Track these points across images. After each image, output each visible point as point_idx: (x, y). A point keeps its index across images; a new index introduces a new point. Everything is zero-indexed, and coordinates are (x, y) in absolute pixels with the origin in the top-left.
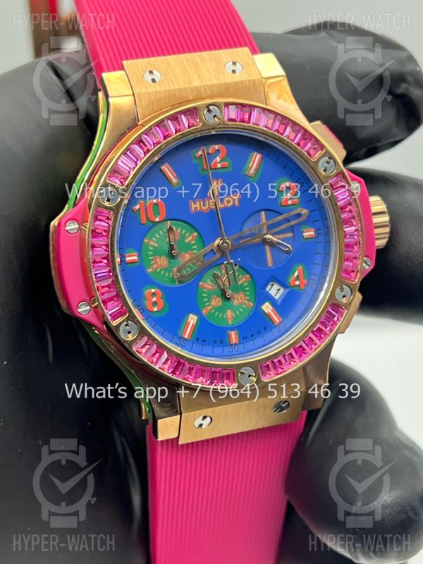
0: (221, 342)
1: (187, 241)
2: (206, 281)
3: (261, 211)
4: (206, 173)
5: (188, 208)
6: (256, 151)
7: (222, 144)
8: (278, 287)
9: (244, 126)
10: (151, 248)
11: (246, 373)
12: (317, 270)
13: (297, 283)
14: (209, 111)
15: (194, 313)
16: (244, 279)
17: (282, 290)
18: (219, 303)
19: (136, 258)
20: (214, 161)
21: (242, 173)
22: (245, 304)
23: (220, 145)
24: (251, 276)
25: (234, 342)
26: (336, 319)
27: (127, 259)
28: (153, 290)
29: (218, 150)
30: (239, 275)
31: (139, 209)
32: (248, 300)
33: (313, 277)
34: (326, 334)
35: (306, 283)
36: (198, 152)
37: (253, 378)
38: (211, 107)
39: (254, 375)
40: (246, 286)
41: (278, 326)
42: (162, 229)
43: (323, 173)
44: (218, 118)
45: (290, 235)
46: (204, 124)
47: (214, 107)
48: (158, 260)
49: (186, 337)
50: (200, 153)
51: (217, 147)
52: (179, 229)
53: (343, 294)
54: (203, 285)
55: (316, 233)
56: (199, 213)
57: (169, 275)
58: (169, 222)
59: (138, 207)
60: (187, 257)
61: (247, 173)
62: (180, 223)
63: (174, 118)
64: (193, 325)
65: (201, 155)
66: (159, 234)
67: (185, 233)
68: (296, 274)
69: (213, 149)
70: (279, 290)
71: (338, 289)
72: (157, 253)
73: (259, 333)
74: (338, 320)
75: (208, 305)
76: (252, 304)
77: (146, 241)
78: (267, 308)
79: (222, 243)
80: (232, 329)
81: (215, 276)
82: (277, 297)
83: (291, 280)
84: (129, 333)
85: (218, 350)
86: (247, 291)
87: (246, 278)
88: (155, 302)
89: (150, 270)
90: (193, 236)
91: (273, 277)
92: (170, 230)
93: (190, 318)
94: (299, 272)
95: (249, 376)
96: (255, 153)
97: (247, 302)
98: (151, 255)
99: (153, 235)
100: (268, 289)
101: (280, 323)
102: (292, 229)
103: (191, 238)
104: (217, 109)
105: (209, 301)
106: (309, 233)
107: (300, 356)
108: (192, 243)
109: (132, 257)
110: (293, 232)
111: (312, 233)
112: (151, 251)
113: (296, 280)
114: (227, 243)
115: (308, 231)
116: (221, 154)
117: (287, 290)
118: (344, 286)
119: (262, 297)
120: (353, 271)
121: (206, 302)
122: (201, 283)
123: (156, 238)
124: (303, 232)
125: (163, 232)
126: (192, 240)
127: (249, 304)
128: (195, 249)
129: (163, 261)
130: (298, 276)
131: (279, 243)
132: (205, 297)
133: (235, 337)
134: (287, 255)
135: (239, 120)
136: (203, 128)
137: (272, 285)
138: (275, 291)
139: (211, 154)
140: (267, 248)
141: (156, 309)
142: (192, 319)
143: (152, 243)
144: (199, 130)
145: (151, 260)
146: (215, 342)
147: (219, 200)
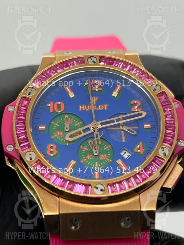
0: (90, 177)
1: (76, 125)
5: (78, 108)
8: (129, 154)
11: (99, 188)
13: (139, 151)
18: (91, 158)
19: (44, 128)
22: (107, 160)
24: (111, 146)
25: (97, 178)
27: (40, 128)
28: (52, 145)
30: (104, 145)
32: (108, 158)
33: (149, 149)
35: (144, 151)
38: (92, 57)
39: (104, 190)
40: (108, 151)
48: (58, 133)
52: (72, 119)
53: (164, 152)
54: (83, 148)
55: (152, 128)
58: (66, 115)
59: (49, 105)
62: (73, 115)
64: (73, 165)
66: (60, 120)
67: (75, 121)
68: (138, 146)
70: (129, 156)
71: (160, 150)
72: (58, 129)
73: (114, 175)
75: (84, 158)
76: (111, 160)
77: (52, 122)
78: (119, 162)
83: (135, 149)
86: (109, 153)
87: (108, 147)
88: (52, 151)
89: (53, 137)
90: (80, 123)
93: (71, 162)
94: (140, 145)
95: (101, 190)
98: (54, 130)
100: (122, 154)
103: (78, 123)
104: (95, 58)
105: (86, 156)
108: (79, 126)
109: (42, 127)
112: (54, 128)
113: (138, 149)
115: (146, 125)
121: (84, 156)
122: (81, 147)
123: (58, 122)
124: (144, 125)
125: (63, 119)
127: (109, 160)
132: (83, 154)
133: (98, 174)
137: (125, 153)
138: (126, 156)
141: (52, 155)
142: (73, 162)
143: (56, 124)
145: (54, 132)
146: (86, 177)
147: (96, 106)
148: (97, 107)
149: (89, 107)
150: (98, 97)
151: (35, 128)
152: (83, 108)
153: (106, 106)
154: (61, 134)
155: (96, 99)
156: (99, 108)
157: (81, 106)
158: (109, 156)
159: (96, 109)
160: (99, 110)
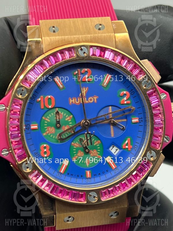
0: (82, 176)
1: (66, 120)
2: (75, 142)
3: (110, 106)
4: (79, 83)
5: (68, 101)
6: (108, 73)
7: (89, 68)
8: (116, 148)
9: (100, 59)
10: (46, 122)
11: (92, 195)
12: (139, 140)
14: (82, 50)
16: (96, 143)
17: (118, 150)
19: (36, 127)
20: (84, 77)
21: (100, 85)
23: (88, 69)
24: (101, 141)
25: (88, 177)
26: (146, 169)
27: (32, 127)
28: (45, 145)
29: (87, 71)
30: (94, 140)
31: (40, 100)
33: (136, 144)
34: (140, 177)
35: (132, 147)
36: (75, 72)
37: (96, 199)
38: (82, 48)
39: (97, 197)
40: (98, 147)
41: (114, 169)
42: (53, 112)
43: (145, 88)
44: (86, 54)
45: (125, 120)
46: (78, 56)
47: (84, 47)
48: (50, 129)
49: (62, 172)
50: (77, 72)
51: (86, 70)
52: (63, 113)
53: (151, 155)
54: (74, 144)
55: (139, 121)
56: (74, 105)
57: (55, 137)
58: (57, 109)
60: (66, 128)
61: (102, 85)
62: (63, 109)
63: (62, 52)
64: (66, 166)
65: (77, 73)
66: (51, 115)
67: (66, 116)
69: (84, 71)
70: (117, 150)
71: (148, 153)
72: (49, 125)
73: (103, 173)
74: (147, 169)
75: (76, 156)
77: (43, 118)
79: (85, 122)
80: (88, 169)
81: (81, 140)
82: (115, 154)
83: (123, 145)
84: (28, 168)
85: (79, 180)
86: (99, 149)
88: (45, 151)
89: (45, 134)
90: (70, 117)
91: (113, 142)
92: (57, 113)
94: (128, 141)
95: (94, 197)
96: (108, 74)
97: (98, 155)
98: (46, 126)
99: (48, 115)
100: (110, 149)
101: (116, 168)
102: (126, 117)
103: (69, 118)
104: (85, 48)
105: (77, 153)
106: (135, 120)
107: (124, 188)
109: (34, 127)
110: (126, 118)
111: (137, 120)
112: (46, 123)
113: (126, 146)
114: (88, 122)
115: (135, 119)
116: (88, 74)
117: (122, 150)
118: (152, 151)
119: (106, 153)
120: (158, 143)
121: (75, 154)
122: (72, 143)
123: (49, 117)
124: (132, 119)
125: (53, 114)
126: (69, 120)
128: (71, 124)
129: (52, 130)
130: (127, 143)
131: (118, 124)
132: (75, 151)
133: (89, 174)
134: (122, 131)
135: (98, 55)
136: (77, 59)
137: (113, 147)
138: (114, 150)
139: (82, 73)
140: (112, 127)
143: (47, 119)
144: (75, 59)
145: (46, 129)
146: (78, 176)
147: (86, 98)
148: (87, 100)
149: (79, 99)
150: (87, 87)
151: (27, 126)
152: (73, 102)
153: (95, 98)
154: (53, 130)
155: (85, 90)
156: (89, 101)
157: (71, 99)
158: (99, 152)
159: (86, 102)
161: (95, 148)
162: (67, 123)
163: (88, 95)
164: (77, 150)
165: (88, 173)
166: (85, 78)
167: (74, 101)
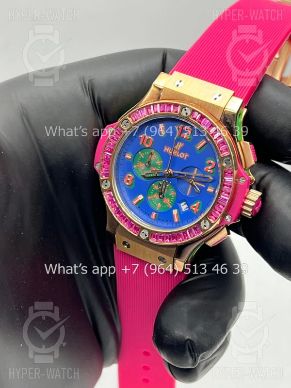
0: (149, 215)
1: (156, 163)
2: (156, 185)
3: (196, 168)
5: (163, 149)
8: (187, 206)
11: (145, 232)
13: (194, 209)
14: (185, 109)
15: (143, 195)
16: (172, 193)
17: (187, 209)
18: (157, 197)
19: (130, 157)
21: (194, 146)
25: (153, 218)
27: (127, 156)
28: (130, 175)
35: (198, 211)
38: (187, 108)
40: (172, 197)
41: (175, 222)
43: (224, 164)
46: (180, 114)
48: (141, 164)
49: (134, 203)
52: (156, 156)
53: (205, 224)
54: (154, 186)
55: (214, 191)
56: (166, 153)
58: (153, 150)
59: (141, 136)
60: (154, 169)
61: (196, 147)
62: (158, 153)
64: (139, 200)
67: (158, 159)
68: (195, 205)
71: (203, 221)
73: (167, 221)
75: (152, 196)
76: (171, 207)
77: (139, 153)
78: (175, 212)
80: (156, 212)
81: (160, 185)
82: (183, 210)
83: (192, 206)
84: (106, 186)
85: (145, 217)
86: (172, 200)
87: (174, 193)
88: (128, 181)
89: (135, 166)
90: (160, 162)
92: (151, 154)
93: (139, 197)
94: (197, 205)
95: (145, 235)
96: (204, 140)
97: (169, 205)
98: (139, 160)
99: (144, 152)
100: (182, 204)
101: (177, 222)
104: (189, 110)
105: (153, 194)
106: (210, 190)
108: (159, 165)
109: (128, 156)
111: (212, 190)
112: (140, 158)
114: (168, 172)
116: (188, 133)
117: (189, 210)
118: (207, 221)
119: (176, 206)
122: (153, 184)
123: (144, 154)
124: (208, 188)
125: (149, 153)
128: (158, 168)
129: (142, 166)
131: (195, 186)
132: (152, 192)
133: (154, 216)
134: (196, 194)
137: (185, 204)
138: (184, 207)
139: (184, 130)
140: (190, 186)
141: (127, 184)
142: (141, 197)
143: (142, 155)
145: (138, 163)
146: (146, 213)
147: (178, 152)
148: (179, 154)
150: (183, 144)
153: (186, 155)
155: (181, 145)
158: (171, 202)
159: (177, 155)
160: (179, 158)
161: (170, 197)
162: (156, 166)
163: (182, 150)
164: (155, 191)
165: (154, 214)
166: (184, 135)
167: (168, 150)
